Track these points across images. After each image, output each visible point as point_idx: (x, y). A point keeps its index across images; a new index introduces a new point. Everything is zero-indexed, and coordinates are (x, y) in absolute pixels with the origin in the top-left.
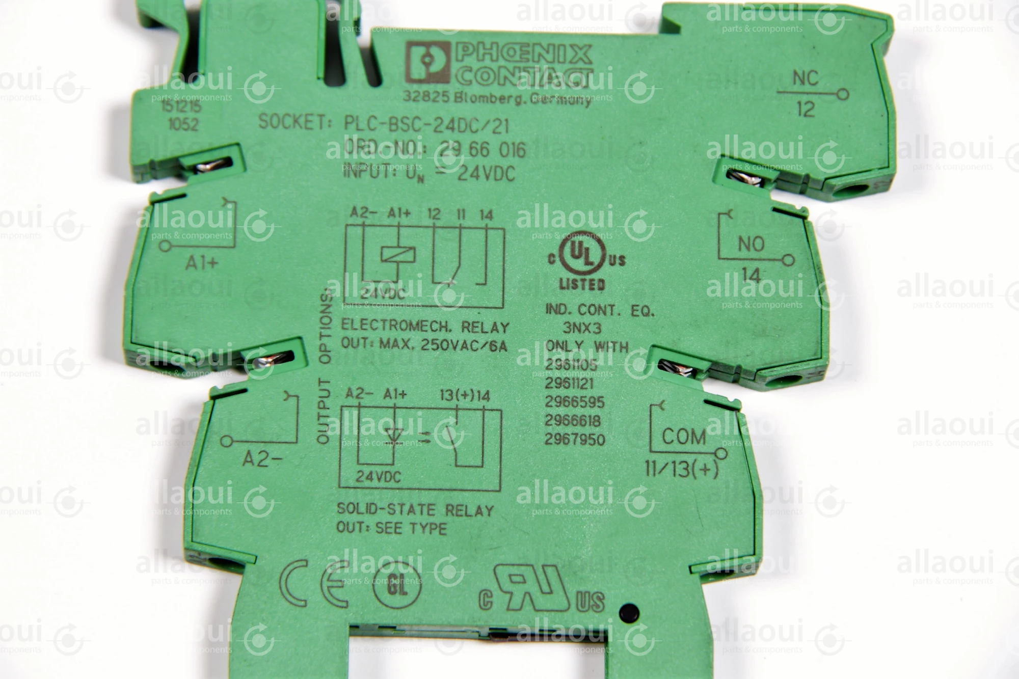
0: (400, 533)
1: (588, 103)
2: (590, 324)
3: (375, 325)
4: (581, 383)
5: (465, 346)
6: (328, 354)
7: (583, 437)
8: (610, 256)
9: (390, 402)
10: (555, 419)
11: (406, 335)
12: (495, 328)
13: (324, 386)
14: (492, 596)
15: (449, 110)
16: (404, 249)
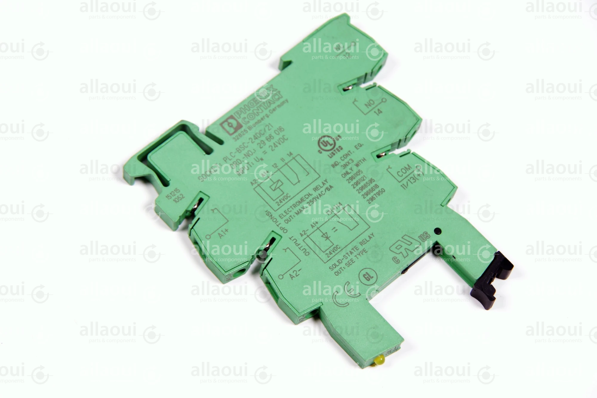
0: (354, 262)
2: (348, 161)
3: (289, 210)
4: (362, 179)
6: (284, 229)
7: (378, 194)
9: (315, 228)
10: (365, 195)
11: (301, 205)
12: (324, 184)
13: (292, 239)
14: (397, 258)
15: (251, 134)
16: (277, 182)
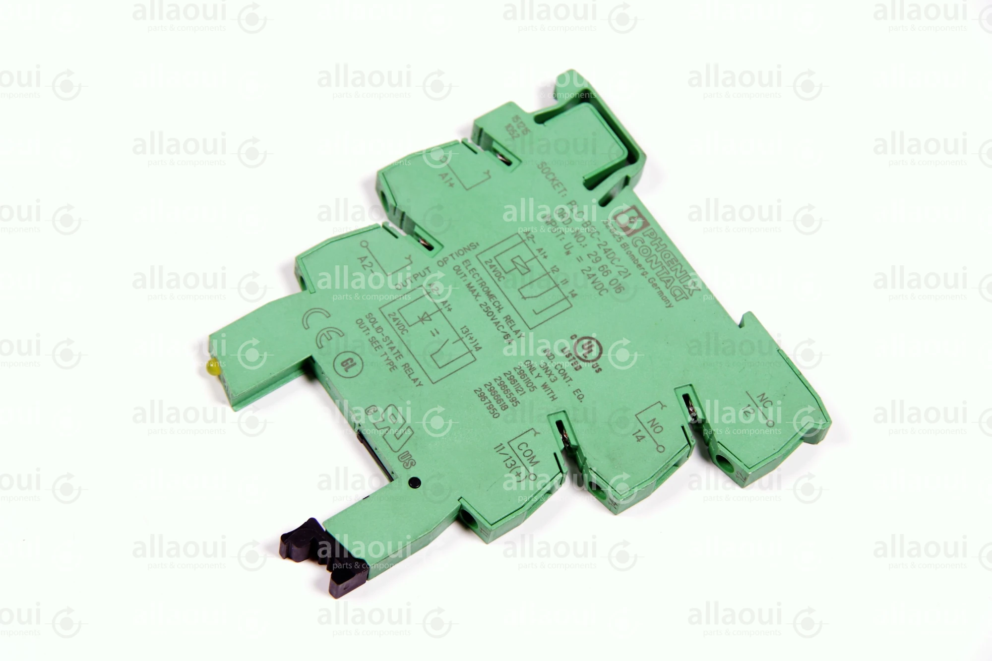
0: (376, 350)
1: (669, 306)
2: (553, 374)
3: (476, 276)
5: (497, 323)
6: (445, 263)
7: (491, 406)
8: (597, 364)
9: (441, 306)
10: (490, 387)
11: (482, 293)
12: (516, 332)
13: (426, 271)
16: (525, 266)
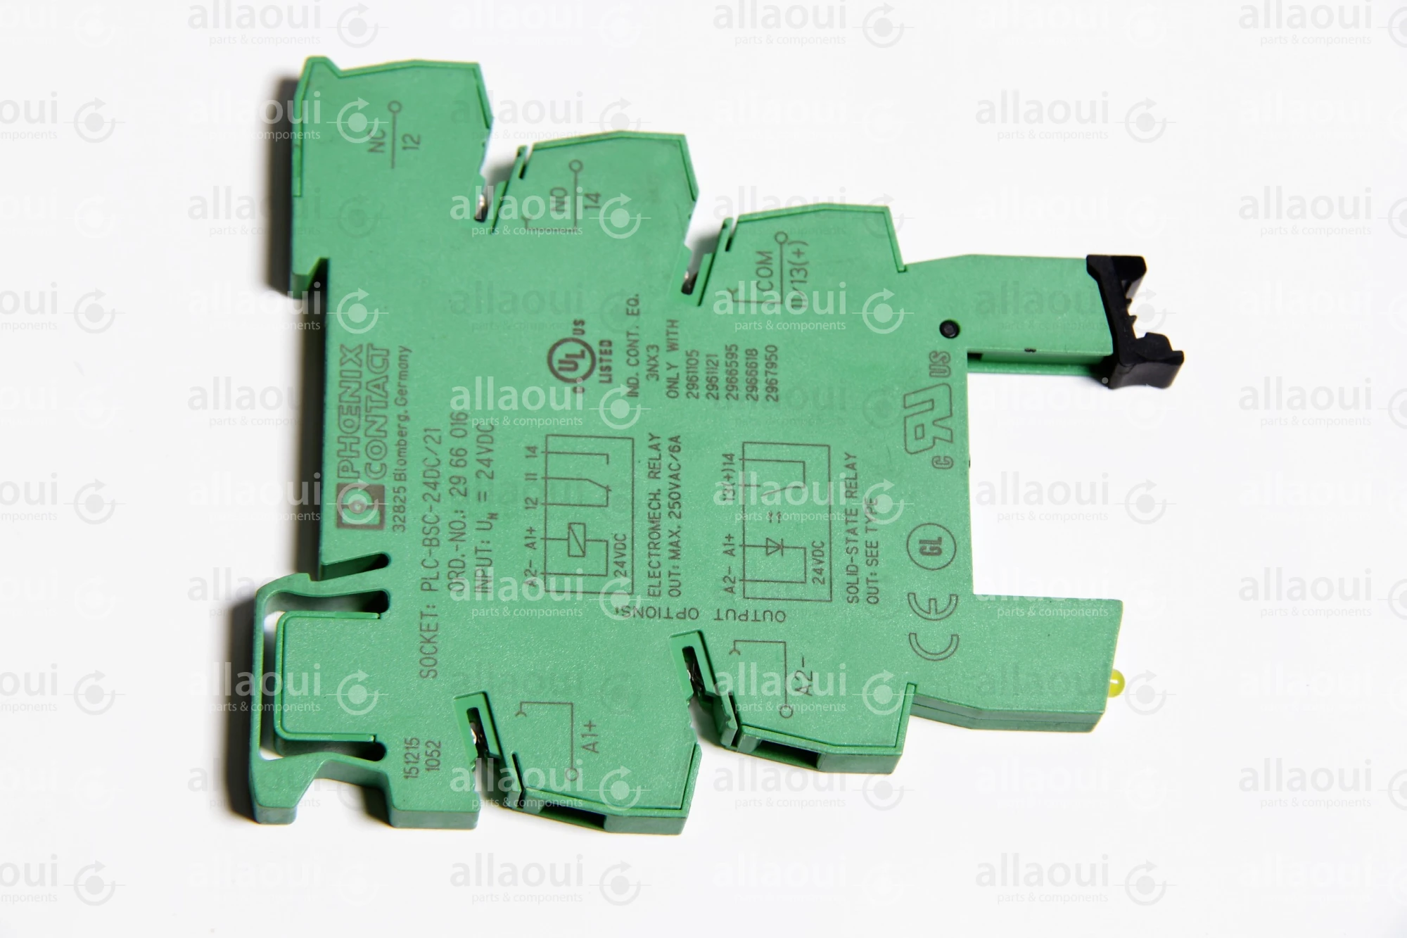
0: (877, 543)
1: (406, 349)
2: (649, 356)
3: (654, 564)
4: (712, 365)
5: (675, 477)
6: (687, 611)
7: (769, 365)
8: (574, 334)
9: (739, 551)
10: (751, 391)
11: (664, 532)
12: (656, 447)
13: (722, 615)
14: (939, 457)
15: (415, 486)
16: (571, 534)
